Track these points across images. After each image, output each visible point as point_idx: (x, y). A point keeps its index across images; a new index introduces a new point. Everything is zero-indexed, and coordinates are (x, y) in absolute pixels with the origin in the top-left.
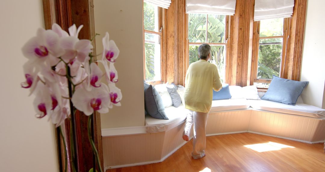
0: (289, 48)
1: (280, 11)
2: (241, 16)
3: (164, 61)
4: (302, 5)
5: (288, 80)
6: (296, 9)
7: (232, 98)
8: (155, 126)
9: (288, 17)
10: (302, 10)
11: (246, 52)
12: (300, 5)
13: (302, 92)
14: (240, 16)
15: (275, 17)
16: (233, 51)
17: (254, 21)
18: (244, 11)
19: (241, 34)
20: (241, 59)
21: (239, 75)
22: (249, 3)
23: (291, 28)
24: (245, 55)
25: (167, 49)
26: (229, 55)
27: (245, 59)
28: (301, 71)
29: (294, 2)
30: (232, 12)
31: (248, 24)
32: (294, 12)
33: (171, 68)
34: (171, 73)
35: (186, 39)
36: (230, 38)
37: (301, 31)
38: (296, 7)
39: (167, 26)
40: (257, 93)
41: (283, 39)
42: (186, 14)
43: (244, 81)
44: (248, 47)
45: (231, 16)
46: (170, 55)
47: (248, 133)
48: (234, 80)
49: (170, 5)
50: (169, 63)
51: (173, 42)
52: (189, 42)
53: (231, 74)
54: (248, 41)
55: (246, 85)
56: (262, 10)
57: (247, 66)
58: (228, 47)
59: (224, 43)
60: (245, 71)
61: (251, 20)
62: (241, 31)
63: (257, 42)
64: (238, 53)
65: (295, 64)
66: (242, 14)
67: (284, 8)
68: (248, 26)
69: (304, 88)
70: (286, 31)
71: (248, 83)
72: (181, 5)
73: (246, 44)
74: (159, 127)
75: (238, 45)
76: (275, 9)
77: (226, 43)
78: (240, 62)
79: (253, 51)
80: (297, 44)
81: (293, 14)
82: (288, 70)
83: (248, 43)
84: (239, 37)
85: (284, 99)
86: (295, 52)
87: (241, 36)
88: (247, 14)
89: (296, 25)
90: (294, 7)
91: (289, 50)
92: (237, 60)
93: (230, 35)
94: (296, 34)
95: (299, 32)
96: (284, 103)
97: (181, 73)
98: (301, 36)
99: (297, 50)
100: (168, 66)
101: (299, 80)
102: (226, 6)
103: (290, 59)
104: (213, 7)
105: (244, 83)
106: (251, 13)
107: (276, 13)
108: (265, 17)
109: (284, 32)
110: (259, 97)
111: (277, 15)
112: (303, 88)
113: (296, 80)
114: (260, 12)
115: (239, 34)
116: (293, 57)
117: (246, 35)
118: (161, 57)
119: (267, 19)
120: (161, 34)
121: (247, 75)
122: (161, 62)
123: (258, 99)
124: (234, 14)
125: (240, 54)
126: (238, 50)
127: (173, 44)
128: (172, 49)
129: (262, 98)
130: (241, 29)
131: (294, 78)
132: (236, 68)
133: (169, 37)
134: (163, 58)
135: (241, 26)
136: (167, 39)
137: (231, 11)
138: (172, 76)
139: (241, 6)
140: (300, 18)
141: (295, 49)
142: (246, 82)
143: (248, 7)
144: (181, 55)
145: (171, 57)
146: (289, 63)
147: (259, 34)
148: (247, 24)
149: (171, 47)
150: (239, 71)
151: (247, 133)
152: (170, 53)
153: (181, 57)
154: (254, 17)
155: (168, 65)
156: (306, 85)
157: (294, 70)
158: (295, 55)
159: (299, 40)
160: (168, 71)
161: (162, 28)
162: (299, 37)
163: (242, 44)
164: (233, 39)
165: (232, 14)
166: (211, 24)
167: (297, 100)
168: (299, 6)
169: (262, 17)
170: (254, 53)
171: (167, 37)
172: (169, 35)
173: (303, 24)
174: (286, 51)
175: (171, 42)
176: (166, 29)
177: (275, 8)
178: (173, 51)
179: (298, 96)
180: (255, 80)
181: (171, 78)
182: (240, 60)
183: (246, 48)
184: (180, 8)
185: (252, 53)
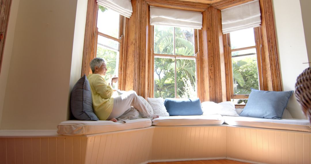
0: (263, 57)
1: (248, 22)
2: (209, 29)
3: (123, 69)
4: (269, 12)
5: (269, 92)
6: (263, 18)
7: (203, 114)
8: (70, 126)
9: (257, 27)
10: (270, 17)
11: (217, 65)
12: (266, 12)
13: (287, 104)
14: (207, 29)
15: (244, 28)
16: (204, 65)
17: (223, 34)
18: (211, 25)
19: (210, 46)
20: (212, 71)
21: (212, 90)
22: (215, 17)
23: (262, 36)
24: (217, 69)
25: (127, 57)
26: (199, 69)
27: (217, 72)
28: (282, 80)
29: (260, 11)
30: (200, 26)
31: (217, 37)
32: (262, 20)
33: (131, 77)
34: (130, 83)
35: (150, 49)
36: (199, 51)
37: (273, 37)
38: (263, 16)
39: (128, 34)
40: (235, 109)
41: (256, 50)
42: (150, 25)
43: (219, 96)
44: (220, 59)
45: (199, 30)
46: (130, 63)
47: (227, 160)
48: (207, 95)
49: (131, 14)
50: (129, 71)
51: (134, 50)
52: (154, 54)
53: (204, 89)
54: (218, 52)
55: (221, 101)
56: (230, 22)
57: (220, 79)
58: (198, 61)
59: (194, 56)
60: (218, 84)
61: (219, 33)
62: (210, 43)
63: (230, 55)
64: (209, 66)
65: (274, 73)
66: (209, 27)
67: (251, 17)
68: (217, 38)
69: (289, 98)
70: (258, 41)
71: (224, 98)
72: (144, 16)
73: (217, 56)
74: (75, 127)
75: (209, 57)
76: (242, 20)
77: (196, 56)
78: (212, 75)
79: (225, 64)
80: (271, 51)
81: (261, 22)
82: (267, 82)
83: (218, 55)
84: (209, 49)
85: (266, 113)
86: (271, 60)
87: (210, 48)
88: (215, 27)
89: (266, 32)
90: (261, 16)
91: (264, 60)
92: (209, 73)
93: (199, 49)
94: (269, 41)
95: (271, 39)
96: (267, 117)
97: (143, 84)
98: (274, 42)
99: (272, 57)
100: (128, 75)
101: (281, 90)
102: (191, 19)
103: (267, 69)
104: (178, 20)
105: (219, 98)
106: (219, 26)
107: (243, 23)
108: (234, 28)
109: (256, 42)
110: (237, 113)
111: (245, 25)
112: (287, 98)
113: (278, 91)
114: (228, 24)
115: (208, 46)
116: (269, 66)
117: (216, 47)
118: (119, 65)
119: (235, 30)
120: (121, 41)
121: (221, 89)
122: (119, 70)
123: (236, 115)
124: (202, 28)
125: (211, 67)
126: (209, 62)
127: (134, 52)
128: (132, 56)
129: (241, 115)
130: (210, 41)
131: (275, 87)
132: (208, 82)
133: (129, 45)
134: (122, 66)
135: (210, 38)
136: (128, 47)
137: (198, 24)
138: (131, 86)
139: (207, 19)
140: (269, 25)
141: (270, 56)
142: (221, 98)
143: (215, 20)
144: (143, 63)
145: (131, 65)
146: (267, 73)
147: (230, 46)
148: (215, 36)
149: (131, 54)
150: (212, 85)
151: (225, 160)
152: (130, 61)
153: (142, 66)
154: (222, 30)
155: (128, 73)
156: (290, 95)
157: (274, 80)
158: (272, 63)
159: (272, 47)
160: (127, 80)
161: (122, 36)
162: (272, 43)
163: (212, 56)
164: (202, 52)
165: (199, 28)
166: (187, 48)
167: (282, 114)
168: (266, 14)
169: (230, 29)
170: (227, 66)
171: (127, 44)
172: (130, 43)
173: (273, 30)
174: (261, 61)
175: (131, 49)
176: (126, 36)
177: (242, 18)
178: (133, 59)
179: (284, 109)
180: (232, 96)
181: (130, 88)
182: (212, 73)
183: (217, 60)
184: (143, 18)
185: (225, 65)
